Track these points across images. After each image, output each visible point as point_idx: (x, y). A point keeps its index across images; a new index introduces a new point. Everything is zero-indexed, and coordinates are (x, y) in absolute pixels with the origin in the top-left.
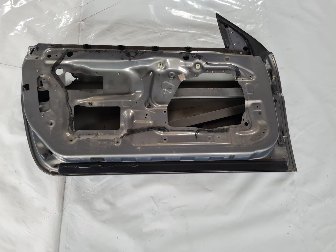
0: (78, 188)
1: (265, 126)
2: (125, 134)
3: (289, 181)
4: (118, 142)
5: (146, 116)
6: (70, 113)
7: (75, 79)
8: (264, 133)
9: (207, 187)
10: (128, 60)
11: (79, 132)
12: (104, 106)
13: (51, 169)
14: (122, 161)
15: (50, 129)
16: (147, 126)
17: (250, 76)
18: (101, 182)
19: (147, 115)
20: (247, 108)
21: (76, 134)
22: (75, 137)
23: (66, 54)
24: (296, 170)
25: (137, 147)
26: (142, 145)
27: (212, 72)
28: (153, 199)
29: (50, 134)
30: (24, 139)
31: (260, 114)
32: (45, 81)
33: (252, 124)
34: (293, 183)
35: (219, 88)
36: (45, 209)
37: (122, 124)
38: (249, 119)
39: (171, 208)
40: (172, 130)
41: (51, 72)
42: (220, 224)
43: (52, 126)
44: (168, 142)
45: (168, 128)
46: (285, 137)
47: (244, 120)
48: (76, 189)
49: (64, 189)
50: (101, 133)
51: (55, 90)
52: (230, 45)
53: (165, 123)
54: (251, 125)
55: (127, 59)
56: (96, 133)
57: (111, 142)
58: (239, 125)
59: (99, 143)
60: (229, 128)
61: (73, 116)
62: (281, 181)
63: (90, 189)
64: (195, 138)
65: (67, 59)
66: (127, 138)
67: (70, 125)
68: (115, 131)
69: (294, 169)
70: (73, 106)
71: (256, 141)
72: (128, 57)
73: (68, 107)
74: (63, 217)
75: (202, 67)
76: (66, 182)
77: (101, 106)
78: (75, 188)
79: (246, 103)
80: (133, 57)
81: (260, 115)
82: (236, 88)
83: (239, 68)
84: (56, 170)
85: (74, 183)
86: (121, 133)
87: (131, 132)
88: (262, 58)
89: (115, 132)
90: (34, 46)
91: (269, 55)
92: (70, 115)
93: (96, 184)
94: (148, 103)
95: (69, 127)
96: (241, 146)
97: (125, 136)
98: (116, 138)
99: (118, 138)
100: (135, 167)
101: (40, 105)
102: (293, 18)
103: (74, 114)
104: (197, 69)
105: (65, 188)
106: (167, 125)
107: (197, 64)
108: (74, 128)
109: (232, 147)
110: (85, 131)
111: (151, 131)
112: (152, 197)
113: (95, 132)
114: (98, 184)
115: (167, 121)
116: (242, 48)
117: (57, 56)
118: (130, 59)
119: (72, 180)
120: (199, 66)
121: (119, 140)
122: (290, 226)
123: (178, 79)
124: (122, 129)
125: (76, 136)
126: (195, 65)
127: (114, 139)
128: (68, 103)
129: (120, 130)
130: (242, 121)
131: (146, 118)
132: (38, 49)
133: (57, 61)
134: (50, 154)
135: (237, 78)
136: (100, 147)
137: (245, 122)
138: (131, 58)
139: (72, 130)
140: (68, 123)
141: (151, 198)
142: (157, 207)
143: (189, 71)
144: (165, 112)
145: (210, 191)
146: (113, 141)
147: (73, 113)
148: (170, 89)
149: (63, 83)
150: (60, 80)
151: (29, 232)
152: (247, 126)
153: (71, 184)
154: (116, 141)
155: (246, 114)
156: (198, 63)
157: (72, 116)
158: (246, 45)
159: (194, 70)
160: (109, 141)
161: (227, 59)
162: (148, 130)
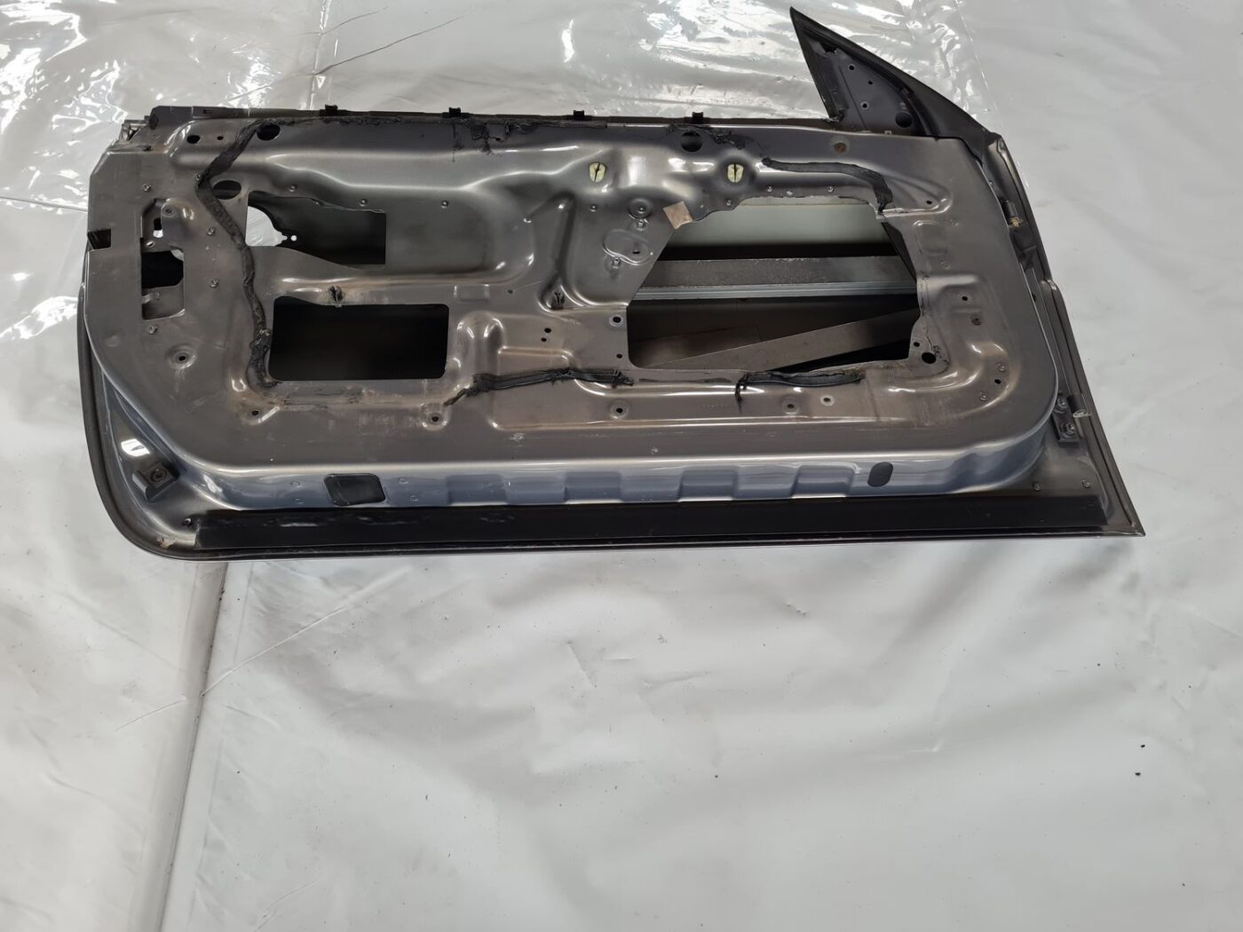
0: (272, 613)
1: (1000, 361)
2: (464, 392)
3: (1118, 578)
4: (435, 419)
5: (546, 335)
6: (255, 321)
7: (285, 238)
8: (998, 382)
9: (789, 603)
10: (477, 152)
11: (288, 386)
12: (386, 301)
13: (169, 535)
14: (451, 501)
15: (177, 373)
16: (550, 365)
17: (929, 203)
18: (368, 589)
19: (548, 330)
20: (926, 304)
21: (274, 394)
22: (272, 403)
23: (255, 131)
24: (1138, 530)
25: (512, 434)
26: (530, 427)
27: (789, 193)
28: (573, 649)
29: (177, 390)
30: (74, 438)
31: (979, 324)
32: (171, 216)
33: (949, 356)
34: (1132, 583)
35: (818, 260)
36: (130, 689)
37: (455, 361)
38: (937, 342)
39: (646, 682)
40: (643, 381)
41: (197, 192)
42: (851, 741)
43: (183, 367)
44: (629, 417)
45: (627, 374)
46: (1080, 419)
47: (917, 344)
48: (263, 612)
49: (217, 617)
50: (371, 391)
51: (207, 248)
52: (847, 107)
53: (619, 356)
54: (945, 361)
55: (475, 148)
56: (350, 390)
57: (411, 419)
58: (901, 362)
59: (364, 420)
60: (862, 370)
61: (268, 334)
62: (1084, 575)
63: (318, 614)
64: (736, 404)
65: (256, 149)
66: (474, 404)
67: (256, 362)
68: (425, 382)
69: (1132, 526)
70: (268, 298)
71: (974, 411)
72: (481, 142)
73: (250, 301)
74: (206, 723)
75: (750, 175)
76: (226, 589)
77: (375, 301)
78: (261, 611)
79: (922, 285)
80: (498, 139)
81: (977, 327)
82: (878, 257)
83: (886, 176)
84: (189, 539)
85: (256, 591)
86: (450, 388)
87: (488, 383)
88: (967, 146)
89: (425, 387)
90: (143, 119)
91: (992, 147)
92: (257, 330)
93: (345, 597)
94: (553, 292)
95: (252, 371)
96: (916, 428)
97: (463, 396)
98: (430, 404)
99: (437, 405)
100: (502, 521)
101: (144, 294)
102: (1062, 56)
103: (271, 328)
104: (733, 181)
105: (221, 611)
106: (626, 366)
107: (733, 166)
108: (267, 373)
109: (879, 430)
110: (311, 382)
111: (565, 382)
112: (569, 643)
113: (349, 388)
114: (353, 597)
115: (625, 350)
116: (892, 120)
117: (220, 138)
118: (487, 148)
119: (250, 581)
120: (740, 169)
121: (440, 412)
122: (1143, 746)
123: (664, 219)
124: (455, 375)
125: (274, 400)
126: (723, 169)
127: (423, 408)
128: (252, 289)
129: (445, 380)
130: (912, 349)
131: (544, 340)
132: (156, 125)
133: (220, 156)
134: (170, 477)
135: (880, 210)
136: (366, 434)
137: (922, 352)
138: (492, 141)
139: (261, 378)
140: (246, 355)
141: (569, 648)
142: (590, 678)
143: (704, 191)
144: (617, 320)
145: (804, 614)
146: (415, 414)
147: (270, 324)
148: (634, 253)
149: (236, 225)
150: (227, 215)
151: (58, 782)
152: (932, 365)
153: (246, 597)
154: (428, 413)
155: (925, 326)
156: (736, 162)
157: (264, 334)
158: (904, 108)
159: (722, 186)
160: (401, 414)
161: (840, 148)
162: (553, 380)
